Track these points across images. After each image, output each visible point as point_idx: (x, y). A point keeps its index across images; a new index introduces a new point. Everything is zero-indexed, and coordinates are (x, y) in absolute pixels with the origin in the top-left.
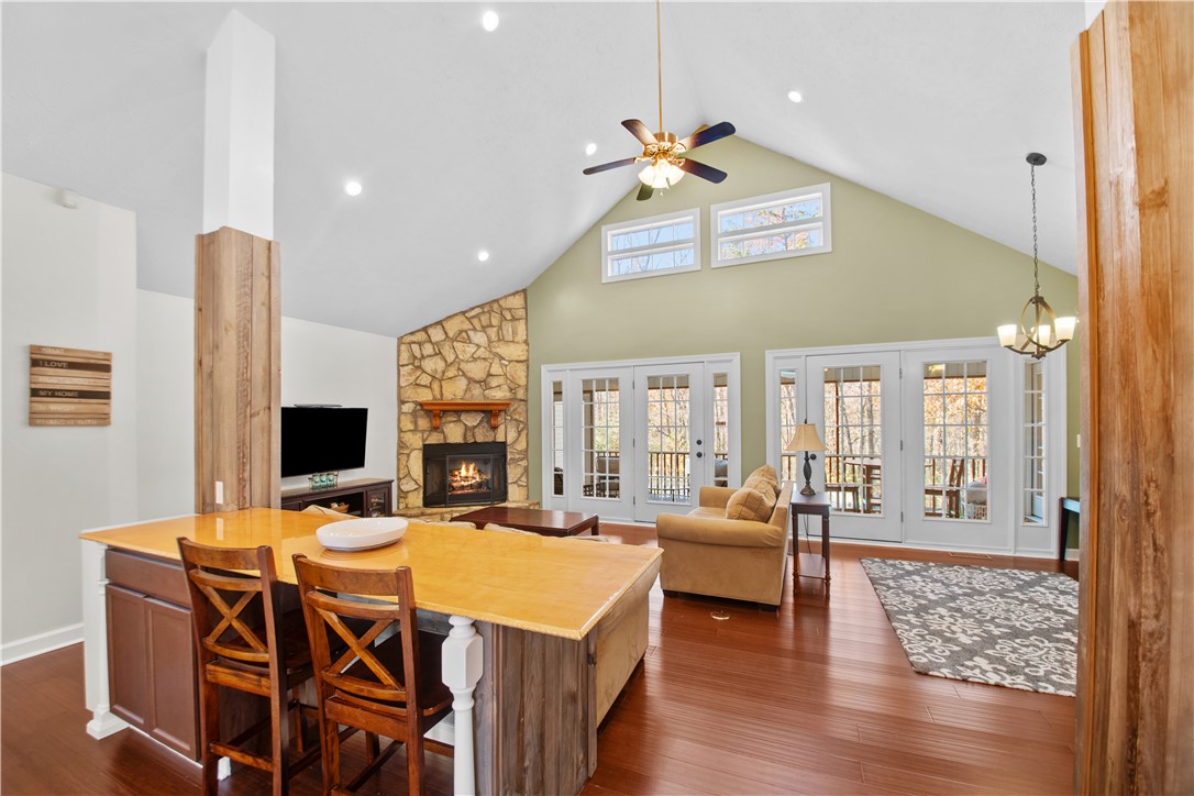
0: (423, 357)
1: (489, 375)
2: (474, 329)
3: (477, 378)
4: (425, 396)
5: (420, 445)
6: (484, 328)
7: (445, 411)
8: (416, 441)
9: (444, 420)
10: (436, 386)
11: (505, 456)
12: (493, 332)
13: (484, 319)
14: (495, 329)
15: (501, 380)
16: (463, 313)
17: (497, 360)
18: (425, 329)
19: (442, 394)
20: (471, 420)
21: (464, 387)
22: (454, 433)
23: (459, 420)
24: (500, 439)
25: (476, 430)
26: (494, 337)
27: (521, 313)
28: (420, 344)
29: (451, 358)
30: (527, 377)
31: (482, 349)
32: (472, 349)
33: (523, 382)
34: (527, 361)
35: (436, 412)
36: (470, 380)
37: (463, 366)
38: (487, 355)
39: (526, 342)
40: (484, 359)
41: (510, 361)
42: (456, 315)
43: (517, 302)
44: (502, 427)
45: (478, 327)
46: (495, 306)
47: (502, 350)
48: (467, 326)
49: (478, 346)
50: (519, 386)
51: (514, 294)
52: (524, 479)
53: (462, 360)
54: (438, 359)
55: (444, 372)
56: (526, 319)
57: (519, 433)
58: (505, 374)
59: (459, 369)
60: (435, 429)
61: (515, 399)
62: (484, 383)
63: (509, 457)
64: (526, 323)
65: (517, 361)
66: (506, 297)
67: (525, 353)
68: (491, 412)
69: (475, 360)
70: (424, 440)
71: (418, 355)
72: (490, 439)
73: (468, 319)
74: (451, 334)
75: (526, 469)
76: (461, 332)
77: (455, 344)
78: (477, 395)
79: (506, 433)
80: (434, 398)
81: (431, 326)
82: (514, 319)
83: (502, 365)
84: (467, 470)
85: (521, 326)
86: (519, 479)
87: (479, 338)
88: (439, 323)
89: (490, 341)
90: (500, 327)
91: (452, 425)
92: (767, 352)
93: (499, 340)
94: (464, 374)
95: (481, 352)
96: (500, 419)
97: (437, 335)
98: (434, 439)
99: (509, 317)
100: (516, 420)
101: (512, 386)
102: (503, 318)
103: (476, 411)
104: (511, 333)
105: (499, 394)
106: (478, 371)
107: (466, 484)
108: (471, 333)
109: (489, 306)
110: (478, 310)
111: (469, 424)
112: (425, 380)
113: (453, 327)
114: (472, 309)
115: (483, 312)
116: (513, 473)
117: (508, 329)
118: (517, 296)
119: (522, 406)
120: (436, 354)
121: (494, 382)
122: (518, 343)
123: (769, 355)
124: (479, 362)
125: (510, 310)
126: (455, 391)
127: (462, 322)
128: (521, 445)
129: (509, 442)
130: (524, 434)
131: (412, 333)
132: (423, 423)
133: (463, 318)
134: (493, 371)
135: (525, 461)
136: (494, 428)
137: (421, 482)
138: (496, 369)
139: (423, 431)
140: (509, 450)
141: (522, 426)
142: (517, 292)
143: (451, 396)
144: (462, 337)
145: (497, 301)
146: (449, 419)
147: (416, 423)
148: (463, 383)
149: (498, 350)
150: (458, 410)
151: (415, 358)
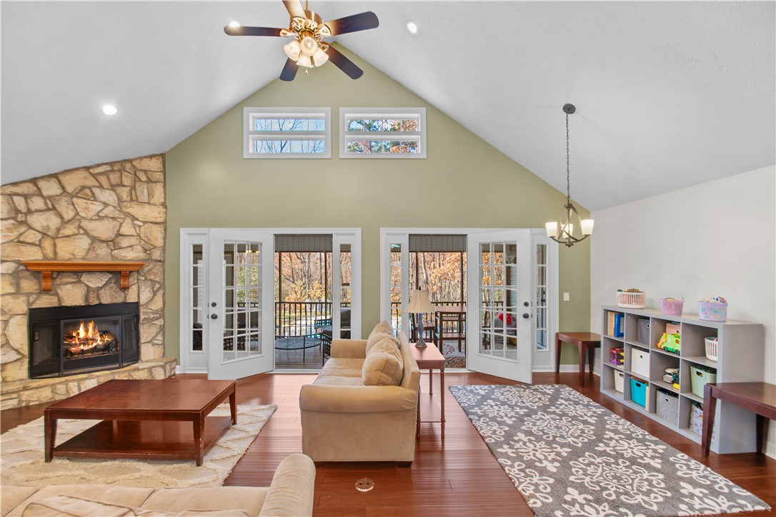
0: (30, 212)
1: (119, 235)
2: (101, 187)
3: (104, 236)
4: (33, 255)
5: (25, 309)
6: (113, 187)
7: (59, 272)
8: (21, 306)
9: (58, 281)
10: (47, 244)
11: (137, 316)
12: (124, 192)
13: (114, 178)
14: (128, 189)
15: (134, 241)
16: (87, 168)
17: (128, 220)
18: (34, 181)
19: (55, 253)
20: (94, 281)
21: (86, 246)
22: (72, 295)
23: (80, 282)
24: (132, 298)
25: (102, 291)
26: (125, 196)
27: (159, 176)
28: (26, 197)
29: (69, 214)
30: (165, 238)
31: (110, 208)
32: (97, 207)
33: (159, 243)
34: (165, 223)
35: (47, 273)
36: (94, 239)
37: (85, 224)
38: (116, 214)
39: (164, 205)
40: (113, 218)
41: (145, 223)
42: (78, 169)
43: (155, 165)
44: (134, 288)
45: (106, 184)
46: (128, 166)
47: (135, 210)
48: (91, 182)
49: (106, 205)
50: (155, 247)
51: (151, 157)
52: (160, 337)
53: (85, 218)
54: (51, 215)
55: (58, 230)
56: (165, 183)
57: (155, 293)
58: (139, 235)
59: (80, 227)
60: (46, 291)
61: (150, 260)
62: (113, 243)
63: (142, 317)
64: (164, 187)
65: (153, 223)
66: (141, 158)
67: (162, 215)
68: (120, 274)
69: (100, 218)
70: (29, 304)
71: (23, 209)
72: (120, 300)
73: (94, 176)
74: (70, 189)
75: (162, 328)
76: (83, 188)
77: (75, 200)
78: (103, 255)
79: (139, 293)
80: (45, 257)
81: (42, 178)
82: (149, 181)
83: (134, 226)
84: (87, 331)
85: (158, 189)
86: (154, 338)
87: (108, 196)
88: (55, 176)
89: (120, 200)
90: (133, 188)
91: (69, 287)
92: (381, 229)
93: (132, 200)
94: (86, 233)
95: (109, 211)
96: (132, 280)
97: (50, 188)
98: (45, 302)
99: (144, 178)
100: (151, 280)
101: (147, 247)
102: (137, 179)
103: (101, 272)
104: (146, 194)
105: (130, 254)
106: (103, 229)
107: (86, 348)
108: (97, 191)
109: (119, 166)
110: (107, 168)
111: (92, 285)
112: (32, 237)
113: (72, 183)
114: (99, 165)
115: (113, 171)
116: (146, 332)
117: (142, 191)
118: (154, 160)
119: (158, 268)
120: (49, 209)
121: (125, 242)
122: (154, 205)
123: (383, 231)
124: (106, 222)
125: (145, 172)
126: (74, 249)
127: (85, 178)
128: (157, 304)
129: (142, 302)
130: (160, 294)
131: (15, 184)
132: (29, 285)
133: (86, 174)
134: (123, 231)
135: (162, 320)
136: (125, 289)
137: (26, 351)
138: (127, 228)
139: (28, 295)
140: (142, 310)
141: (157, 286)
142: (155, 156)
143: (67, 256)
144: (81, 192)
145: (130, 161)
146: (65, 280)
147: (18, 286)
148: (84, 242)
149: (130, 210)
150: (77, 271)
151: (18, 211)
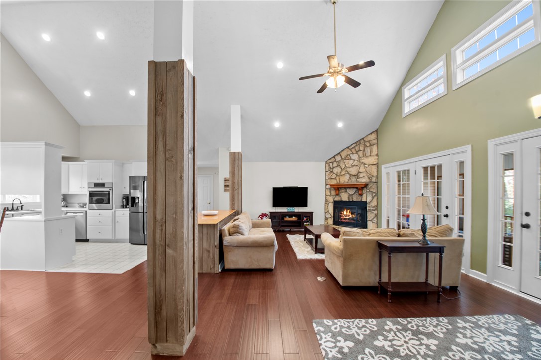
0: (333, 167)
1: (359, 172)
2: (353, 153)
3: (353, 174)
4: (334, 182)
5: (332, 201)
6: (357, 152)
7: (341, 188)
8: (331, 199)
9: (340, 191)
10: (337, 178)
11: (366, 208)
12: (360, 153)
13: (357, 148)
14: (362, 151)
15: (364, 174)
16: (348, 147)
17: (362, 165)
18: (334, 157)
19: (340, 181)
20: (351, 192)
21: (348, 178)
22: (344, 197)
23: (346, 192)
24: (364, 200)
25: (353, 196)
26: (361, 155)
27: (375, 141)
28: (332, 162)
29: (343, 166)
30: (377, 171)
31: (356, 161)
32: (351, 162)
33: (375, 174)
34: (377, 163)
35: (338, 188)
36: (351, 175)
37: (348, 169)
38: (358, 163)
39: (377, 155)
40: (357, 165)
41: (369, 165)
42: (345, 149)
43: (373, 136)
44: (365, 195)
45: (354, 152)
46: (362, 141)
47: (365, 160)
48: (350, 152)
49: (354, 160)
50: (373, 176)
51: (371, 134)
52: (375, 219)
53: (347, 167)
54: (338, 168)
55: (340, 173)
56: (377, 144)
57: (373, 198)
58: (366, 171)
59: (346, 171)
60: (337, 195)
61: (371, 182)
62: (357, 176)
63: (368, 208)
64: (377, 146)
65: (372, 165)
66: (367, 136)
67: (377, 160)
68: (360, 189)
69: (352, 166)
70: (333, 199)
71: (332, 167)
72: (359, 200)
73: (350, 149)
74: (343, 157)
75: (376, 215)
76: (347, 155)
77: (345, 161)
78: (353, 181)
79: (367, 198)
80: (337, 183)
81: (336, 155)
82: (371, 145)
83: (365, 167)
84: (347, 212)
85: (375, 148)
86: (373, 219)
87: (355, 157)
88: (339, 153)
89: (359, 157)
90: (364, 150)
91: (343, 193)
92: (489, 141)
93: (363, 156)
94: (348, 173)
95: (356, 163)
96: (364, 191)
97: (338, 158)
98: (337, 199)
99: (368, 144)
100: (371, 192)
101: (370, 176)
102: (365, 146)
103: (353, 188)
104: (369, 152)
105: (363, 180)
106: (353, 171)
107: (346, 218)
108: (351, 155)
109: (358, 143)
110: (355, 145)
111: (350, 193)
112: (334, 176)
113: (344, 154)
114: (352, 145)
115: (357, 145)
116: (370, 216)
117: (368, 150)
118: (373, 134)
119: (374, 186)
120: (338, 166)
121: (361, 175)
122: (373, 156)
123: (491, 144)
124: (354, 167)
125: (369, 141)
126: (344, 180)
127: (348, 151)
128: (374, 203)
129: (368, 202)
130: (375, 198)
131: (330, 159)
132: (333, 193)
133: (348, 149)
134: (360, 170)
135: (376, 211)
136: (361, 195)
137: (332, 215)
138: (362, 169)
139: (333, 196)
140: (368, 205)
141: (374, 195)
142: (373, 132)
143: (343, 182)
144: (348, 157)
145: (363, 139)
146: (342, 191)
147: (331, 193)
148: (347, 176)
149: (363, 161)
150: (346, 187)
151: (331, 168)
